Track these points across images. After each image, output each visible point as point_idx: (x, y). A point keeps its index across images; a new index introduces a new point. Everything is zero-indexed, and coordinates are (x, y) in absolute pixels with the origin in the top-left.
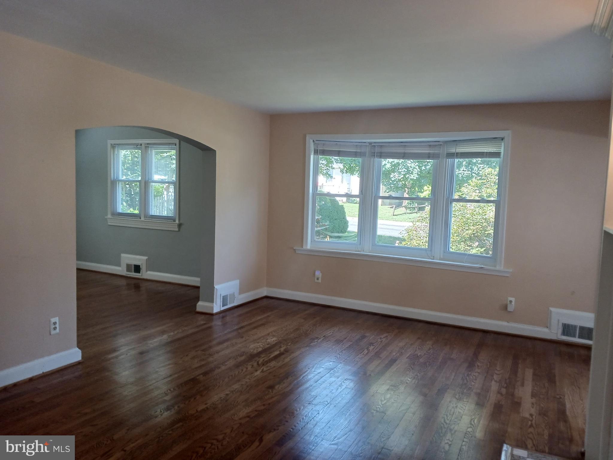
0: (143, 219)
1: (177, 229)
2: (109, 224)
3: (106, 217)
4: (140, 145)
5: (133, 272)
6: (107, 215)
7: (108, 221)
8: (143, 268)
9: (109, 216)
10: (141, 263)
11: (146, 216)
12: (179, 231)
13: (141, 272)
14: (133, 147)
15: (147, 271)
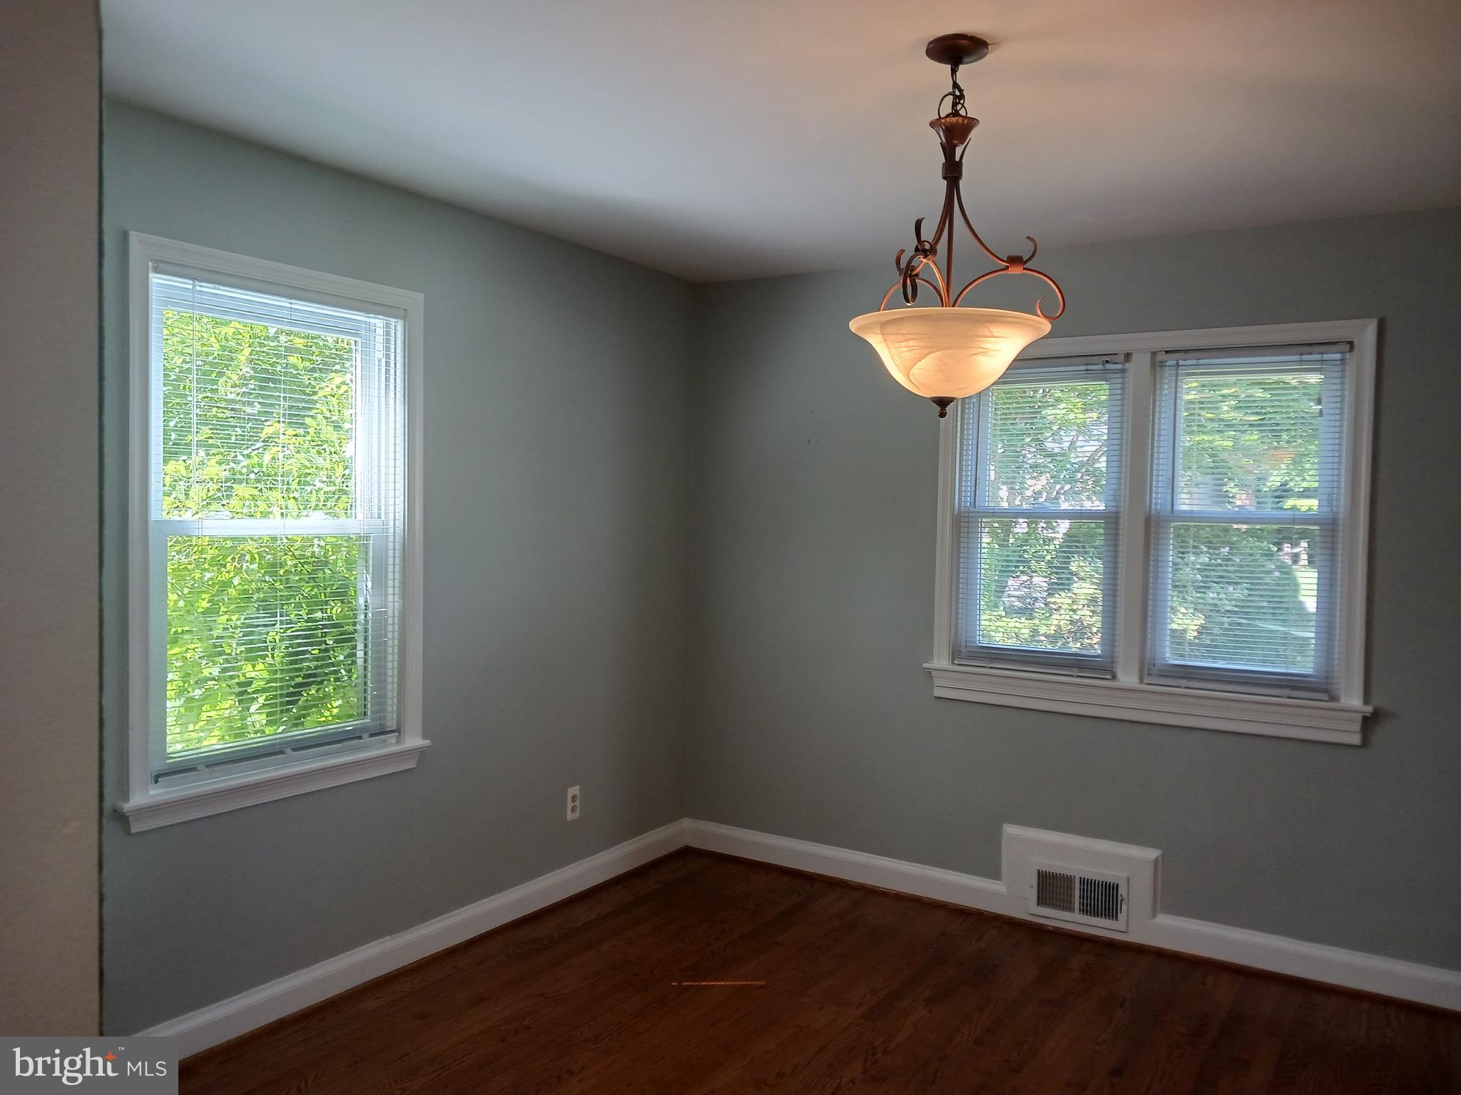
0: (1128, 678)
1: (1356, 739)
2: (935, 695)
3: (925, 665)
4: (1121, 358)
5: (1077, 906)
6: (929, 656)
7: (937, 682)
8: (1137, 897)
9: (941, 661)
10: (1124, 875)
11: (1148, 668)
12: (1365, 743)
13: (1122, 916)
14: (1084, 368)
15: (1154, 915)
